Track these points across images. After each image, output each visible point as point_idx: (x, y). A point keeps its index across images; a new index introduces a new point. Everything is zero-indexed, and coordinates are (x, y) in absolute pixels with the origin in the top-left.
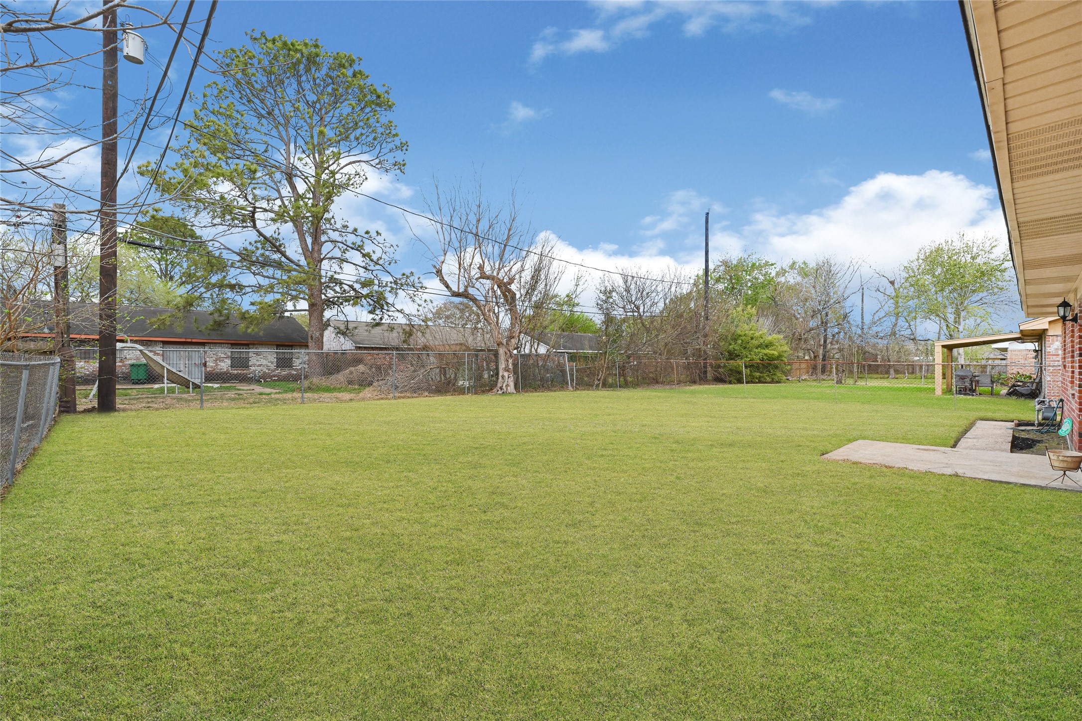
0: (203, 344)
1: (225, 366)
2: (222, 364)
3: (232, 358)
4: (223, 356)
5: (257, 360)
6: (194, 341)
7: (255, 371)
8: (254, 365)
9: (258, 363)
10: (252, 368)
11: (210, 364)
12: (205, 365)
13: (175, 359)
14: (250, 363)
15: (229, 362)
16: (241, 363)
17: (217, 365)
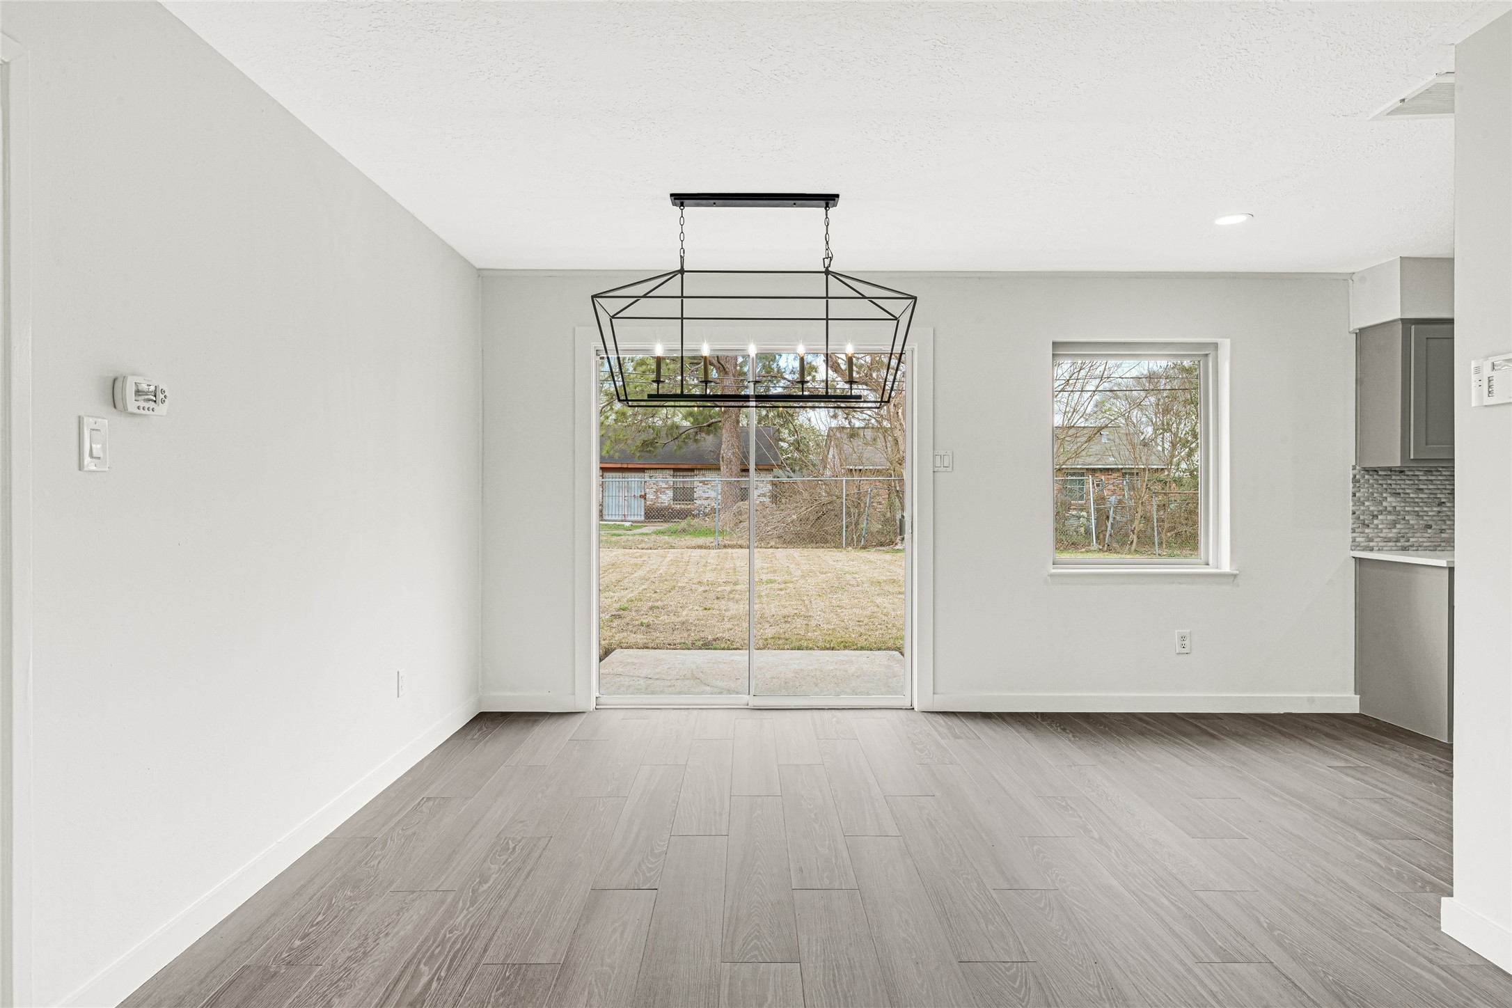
0: (642, 470)
1: (666, 499)
2: (663, 497)
3: (675, 489)
4: (664, 485)
5: (704, 492)
6: (630, 466)
7: (701, 505)
8: (700, 498)
9: (706, 495)
10: (698, 502)
11: (650, 496)
12: (644, 497)
13: (614, 492)
14: (696, 495)
15: (670, 493)
16: (684, 495)
17: (658, 498)
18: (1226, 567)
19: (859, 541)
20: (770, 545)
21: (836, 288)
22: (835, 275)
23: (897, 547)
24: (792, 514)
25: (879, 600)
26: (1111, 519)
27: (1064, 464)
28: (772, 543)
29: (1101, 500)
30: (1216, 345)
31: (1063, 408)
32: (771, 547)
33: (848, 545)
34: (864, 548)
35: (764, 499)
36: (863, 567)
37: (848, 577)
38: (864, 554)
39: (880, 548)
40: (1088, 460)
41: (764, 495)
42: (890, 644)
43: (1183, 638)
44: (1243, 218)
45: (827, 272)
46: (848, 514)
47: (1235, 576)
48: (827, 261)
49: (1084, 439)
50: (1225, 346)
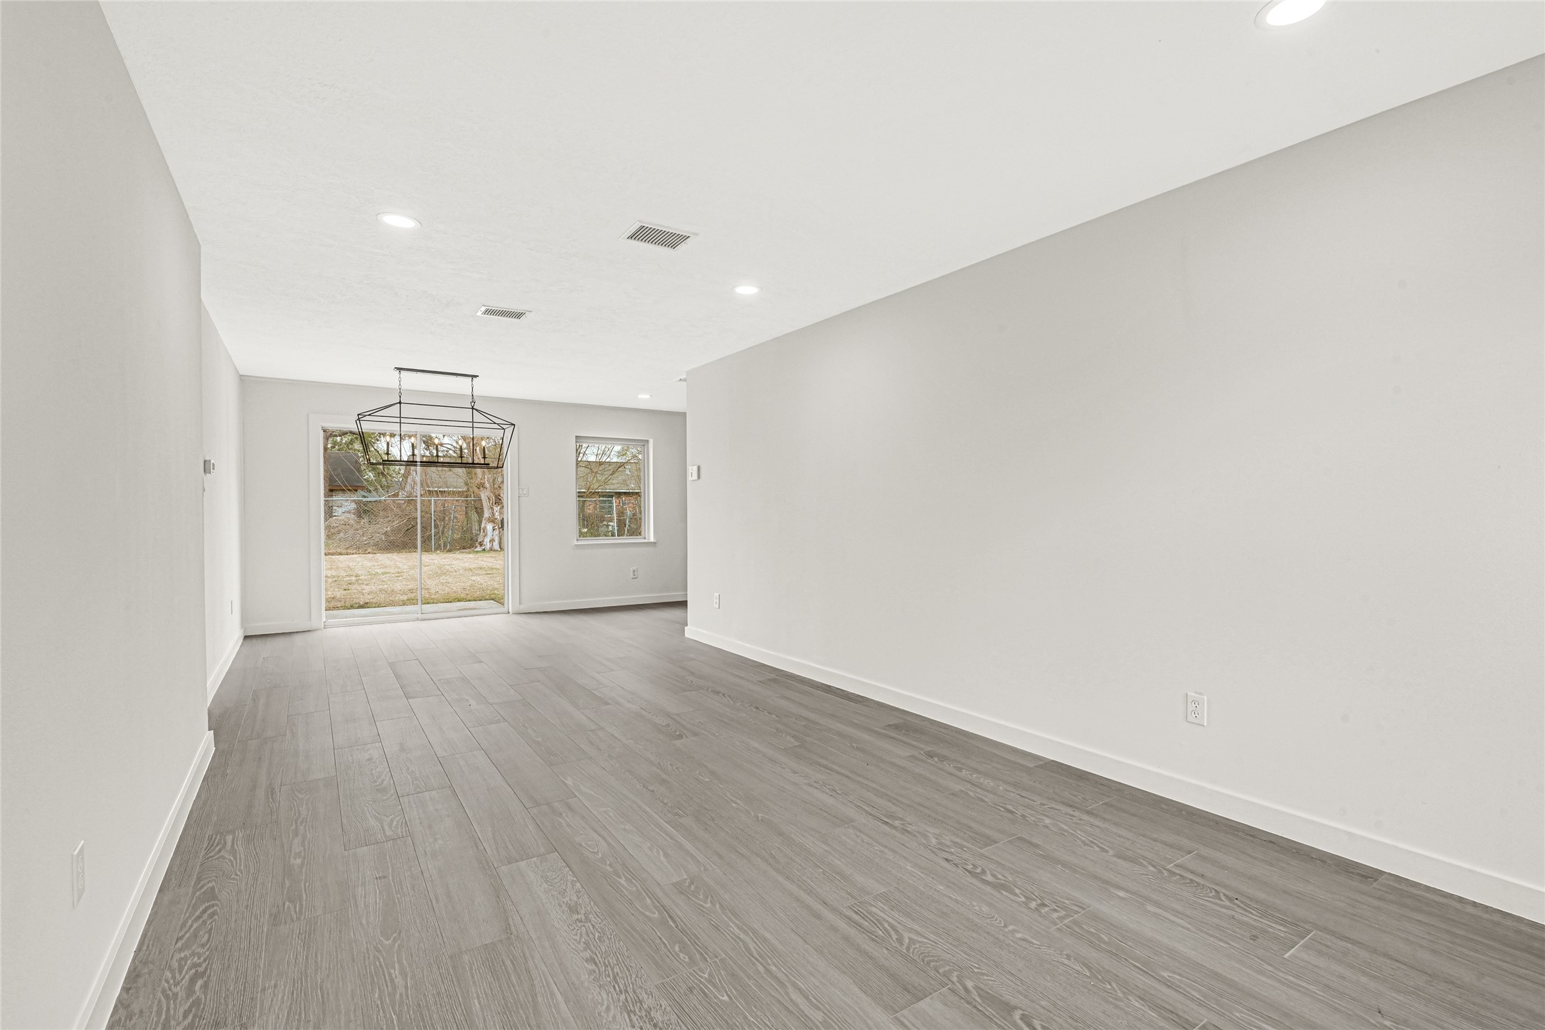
18: (652, 540)
19: (445, 546)
20: (367, 552)
21: (478, 417)
22: (477, 410)
23: (477, 550)
24: (383, 527)
25: (473, 578)
26: (627, 526)
27: (597, 489)
28: (369, 550)
29: (621, 513)
30: (648, 441)
31: (595, 451)
32: (369, 553)
33: (436, 549)
34: (450, 551)
35: (349, 515)
36: (454, 562)
37: (448, 567)
38: (451, 555)
39: (463, 551)
40: (612, 487)
41: (349, 512)
42: (487, 597)
43: (634, 571)
44: (648, 397)
45: (473, 408)
46: (436, 526)
47: (655, 543)
48: (473, 404)
49: (610, 472)
50: (651, 442)
